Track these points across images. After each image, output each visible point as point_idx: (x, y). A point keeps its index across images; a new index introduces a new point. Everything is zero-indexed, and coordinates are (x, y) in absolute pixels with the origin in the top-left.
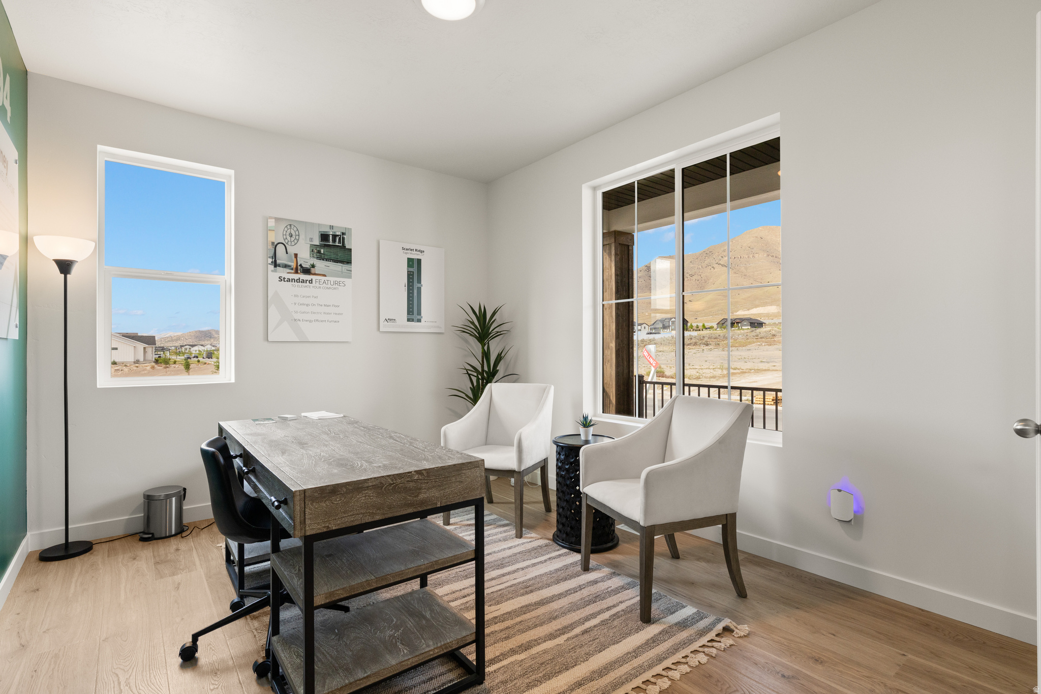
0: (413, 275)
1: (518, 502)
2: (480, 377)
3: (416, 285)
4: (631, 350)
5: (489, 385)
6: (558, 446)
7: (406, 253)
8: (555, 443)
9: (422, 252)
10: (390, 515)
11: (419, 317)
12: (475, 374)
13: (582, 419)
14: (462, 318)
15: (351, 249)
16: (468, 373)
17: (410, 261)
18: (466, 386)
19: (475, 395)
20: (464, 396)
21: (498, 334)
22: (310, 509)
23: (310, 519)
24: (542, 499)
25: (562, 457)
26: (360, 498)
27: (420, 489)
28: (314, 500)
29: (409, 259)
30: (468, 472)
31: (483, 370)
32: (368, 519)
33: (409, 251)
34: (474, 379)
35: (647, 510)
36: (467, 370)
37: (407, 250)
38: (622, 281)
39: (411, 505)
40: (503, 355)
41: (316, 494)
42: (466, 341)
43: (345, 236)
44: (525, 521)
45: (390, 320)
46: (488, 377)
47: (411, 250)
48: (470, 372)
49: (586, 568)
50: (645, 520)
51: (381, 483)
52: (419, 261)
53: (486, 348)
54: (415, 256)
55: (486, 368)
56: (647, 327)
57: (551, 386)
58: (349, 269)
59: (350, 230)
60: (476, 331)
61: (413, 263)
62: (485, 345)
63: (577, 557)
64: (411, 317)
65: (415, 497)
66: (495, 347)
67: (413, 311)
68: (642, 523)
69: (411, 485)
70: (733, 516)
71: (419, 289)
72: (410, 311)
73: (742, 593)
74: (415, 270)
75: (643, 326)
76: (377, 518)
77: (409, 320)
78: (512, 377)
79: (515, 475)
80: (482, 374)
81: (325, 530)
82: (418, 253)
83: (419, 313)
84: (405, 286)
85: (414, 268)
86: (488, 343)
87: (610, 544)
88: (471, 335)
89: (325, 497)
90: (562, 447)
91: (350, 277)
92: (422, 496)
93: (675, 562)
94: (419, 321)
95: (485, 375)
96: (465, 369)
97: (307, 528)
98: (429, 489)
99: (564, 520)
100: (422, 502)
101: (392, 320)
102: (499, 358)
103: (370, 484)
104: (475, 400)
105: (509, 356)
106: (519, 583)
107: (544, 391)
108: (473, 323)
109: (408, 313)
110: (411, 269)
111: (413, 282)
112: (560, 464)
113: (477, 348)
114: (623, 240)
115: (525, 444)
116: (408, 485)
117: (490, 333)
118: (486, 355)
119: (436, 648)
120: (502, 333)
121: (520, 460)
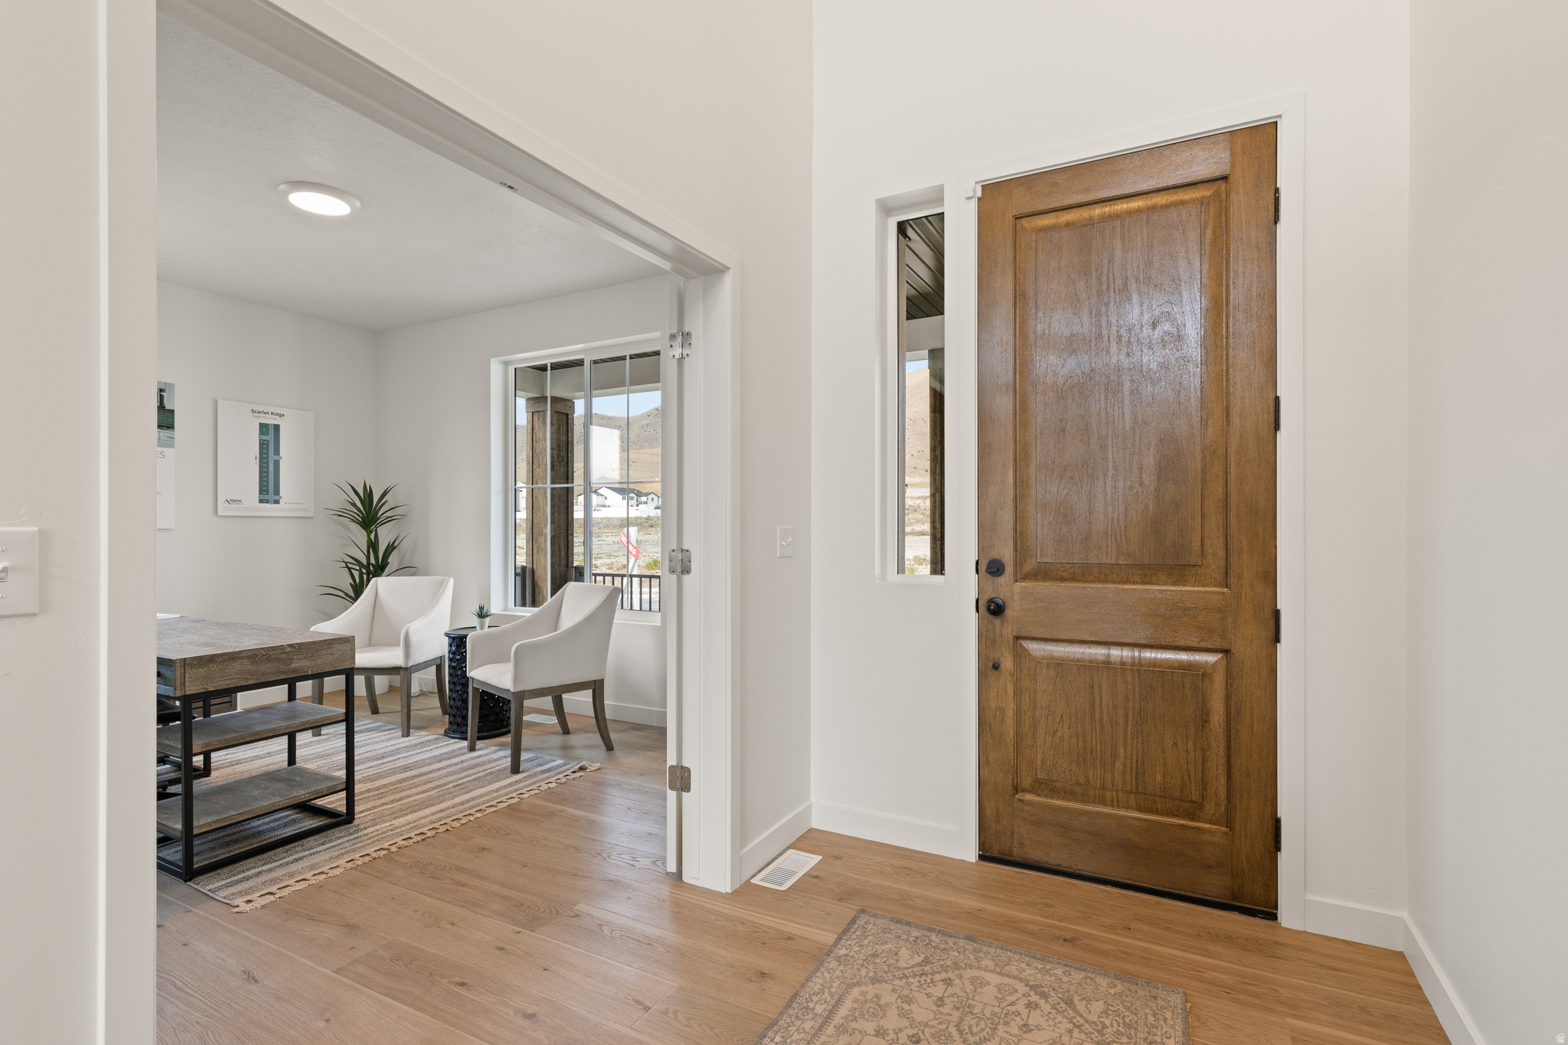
0: (268, 445)
1: (405, 710)
2: (364, 571)
3: (272, 457)
4: (570, 537)
5: (374, 579)
6: (449, 637)
7: (257, 417)
8: (447, 635)
9: (281, 415)
10: (264, 680)
11: (276, 497)
12: (358, 568)
13: (478, 609)
14: (340, 500)
15: (173, 411)
16: (347, 567)
17: (264, 428)
18: (345, 582)
19: (358, 590)
20: (342, 594)
21: (390, 520)
22: (190, 674)
23: (190, 681)
24: (439, 705)
25: (454, 648)
26: (237, 666)
27: (292, 659)
28: (192, 666)
29: (262, 426)
30: (340, 647)
31: (369, 563)
32: (244, 683)
33: (262, 415)
34: (356, 574)
35: (516, 678)
36: (346, 563)
37: (259, 412)
38: (558, 455)
39: (282, 672)
40: (396, 544)
41: (194, 662)
42: (346, 527)
43: (164, 394)
44: (412, 723)
45: (234, 501)
46: (375, 570)
47: (265, 413)
48: (350, 565)
49: (472, 749)
50: (514, 687)
51: (255, 654)
52: (277, 428)
53: (372, 536)
54: (270, 420)
55: (372, 561)
56: (656, 498)
57: (449, 579)
58: (169, 435)
59: (172, 386)
60: (359, 516)
61: (268, 429)
62: (371, 532)
63: (465, 743)
64: (264, 497)
65: (288, 666)
66: (385, 535)
67: (268, 488)
68: (512, 690)
69: (284, 656)
70: (602, 682)
71: (277, 464)
72: (263, 489)
73: (609, 747)
74: (270, 438)
75: (650, 497)
76: (251, 682)
77: (261, 501)
78: (406, 570)
79: (402, 672)
80: (367, 567)
81: (203, 691)
82: (276, 417)
83: (277, 492)
84: (256, 459)
85: (269, 437)
86: (376, 530)
87: (505, 730)
88: (353, 521)
89: (203, 664)
90: (454, 638)
91: (172, 446)
92: (293, 665)
93: (566, 737)
94: (277, 502)
95: (371, 568)
96: (344, 562)
97: (187, 689)
98: (301, 659)
99: (456, 710)
100: (294, 670)
101: (236, 501)
102: (391, 548)
103: (245, 655)
104: (355, 599)
105: (404, 546)
106: (399, 767)
107: (440, 586)
108: (354, 505)
109: (261, 493)
110: (265, 437)
111: (267, 453)
112: (451, 656)
113: (361, 536)
114: (560, 407)
115: (413, 639)
116: (281, 656)
117: (379, 519)
118: (373, 545)
119: (308, 793)
120: (393, 518)
121: (407, 655)
